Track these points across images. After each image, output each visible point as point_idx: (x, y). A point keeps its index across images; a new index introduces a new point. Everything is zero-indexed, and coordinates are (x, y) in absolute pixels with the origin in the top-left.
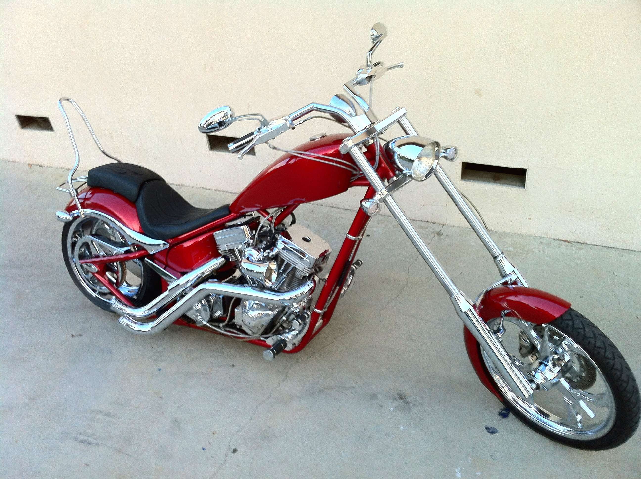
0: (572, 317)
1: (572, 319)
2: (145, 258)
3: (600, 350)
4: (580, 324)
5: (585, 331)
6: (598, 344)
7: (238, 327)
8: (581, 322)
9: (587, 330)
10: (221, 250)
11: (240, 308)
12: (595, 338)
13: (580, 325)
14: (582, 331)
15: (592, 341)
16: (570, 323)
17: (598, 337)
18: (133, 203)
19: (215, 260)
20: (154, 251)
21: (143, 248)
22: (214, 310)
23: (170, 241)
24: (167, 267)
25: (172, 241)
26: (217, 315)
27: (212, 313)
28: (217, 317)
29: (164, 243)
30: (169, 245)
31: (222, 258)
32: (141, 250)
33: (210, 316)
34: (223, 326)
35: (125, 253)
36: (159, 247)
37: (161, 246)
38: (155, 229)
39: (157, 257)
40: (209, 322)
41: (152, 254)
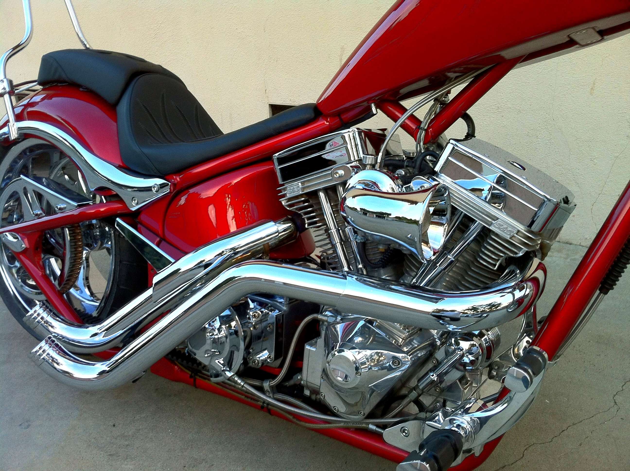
2: (118, 219)
7: (307, 393)
10: (288, 196)
11: (321, 341)
18: (110, 108)
19: (272, 223)
20: (137, 204)
21: (117, 196)
22: (256, 346)
23: (174, 179)
24: (163, 243)
25: (178, 179)
26: (261, 359)
27: (249, 353)
28: (260, 365)
29: (160, 185)
30: (170, 189)
31: (285, 222)
32: (113, 199)
33: (245, 359)
34: (271, 387)
35: (80, 206)
36: (150, 192)
37: (154, 190)
38: (147, 151)
39: (143, 217)
40: (239, 374)
41: (133, 209)
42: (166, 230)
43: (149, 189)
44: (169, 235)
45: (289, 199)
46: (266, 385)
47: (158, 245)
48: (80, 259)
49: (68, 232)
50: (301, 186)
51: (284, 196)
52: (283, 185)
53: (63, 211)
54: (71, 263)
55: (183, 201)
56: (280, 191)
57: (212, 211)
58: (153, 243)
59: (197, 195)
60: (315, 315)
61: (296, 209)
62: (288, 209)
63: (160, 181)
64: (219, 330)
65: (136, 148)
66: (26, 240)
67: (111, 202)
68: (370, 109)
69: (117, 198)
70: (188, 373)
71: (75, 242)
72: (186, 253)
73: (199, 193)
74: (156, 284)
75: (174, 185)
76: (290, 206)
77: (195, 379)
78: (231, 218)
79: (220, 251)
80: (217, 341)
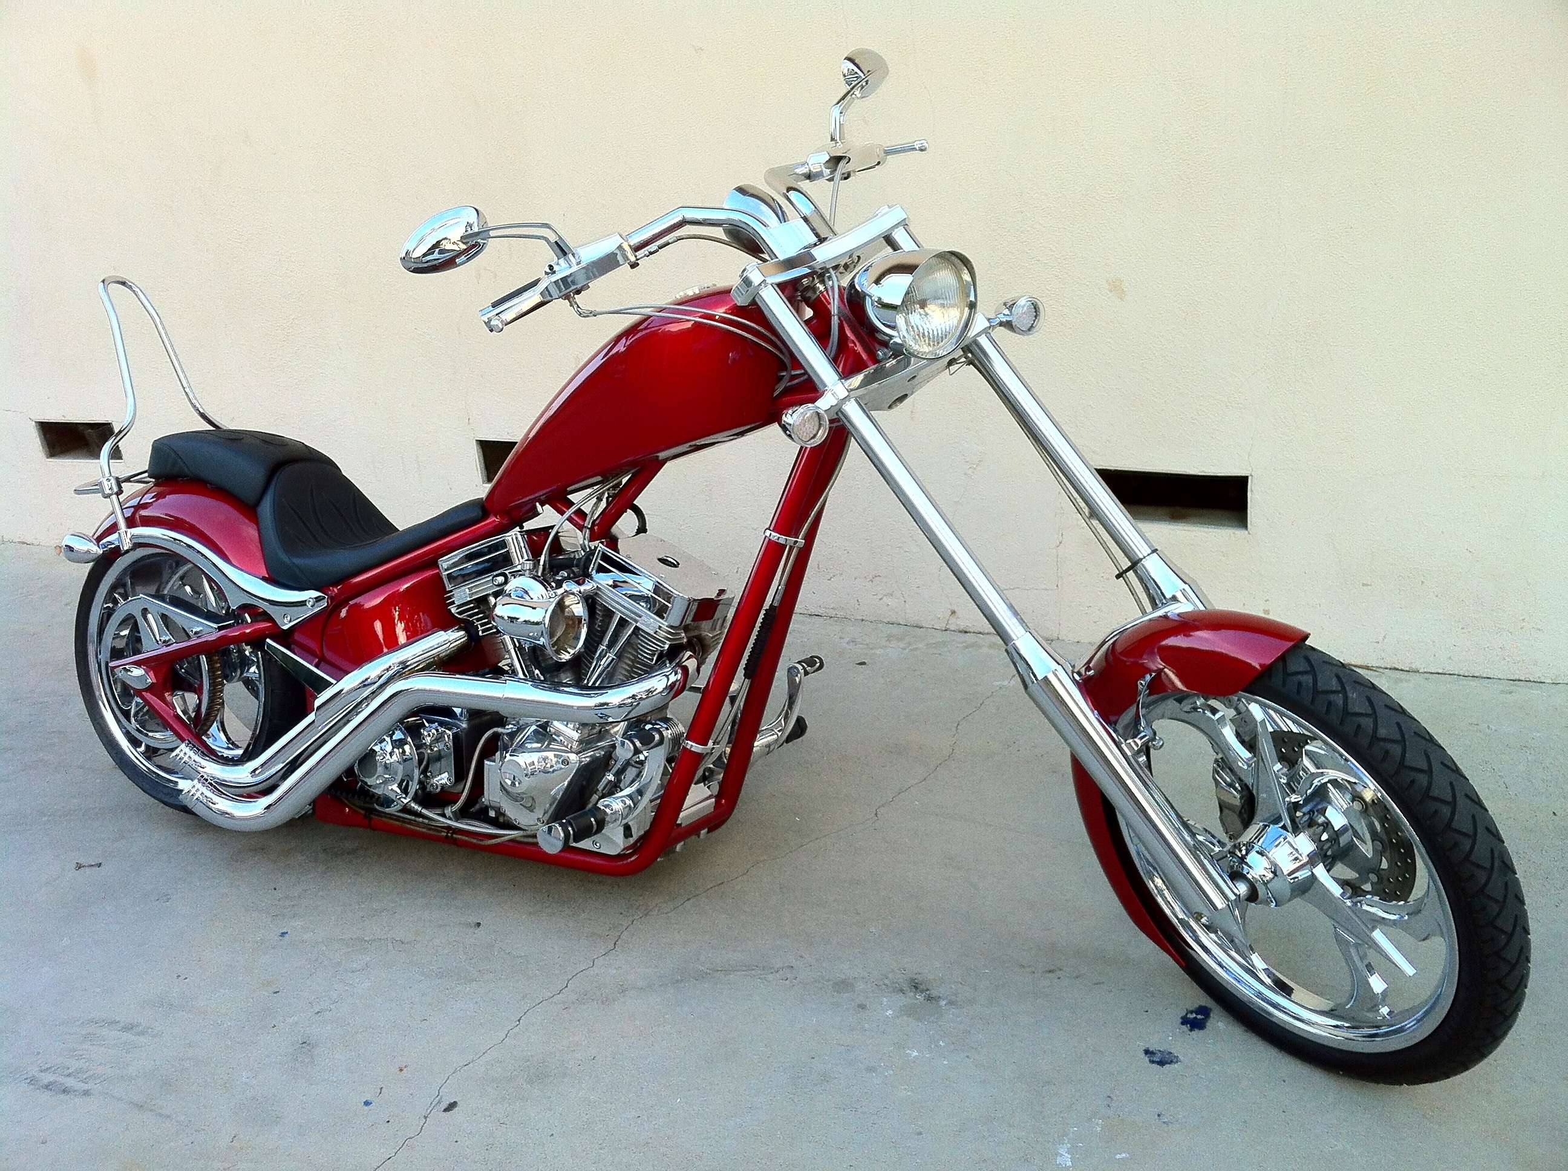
0: (1311, 666)
1: (1312, 671)
2: (268, 640)
3: (1389, 746)
4: (1334, 681)
5: (1346, 698)
6: (1382, 732)
7: (492, 814)
8: (1338, 677)
9: (1353, 695)
10: (457, 603)
11: (498, 756)
12: (1374, 714)
13: (1334, 684)
14: (1339, 699)
15: (1367, 723)
16: (1307, 679)
17: (1382, 712)
18: (249, 510)
19: (442, 633)
20: (290, 621)
21: (265, 613)
22: (433, 768)
23: (330, 590)
24: (322, 664)
25: (336, 590)
26: (440, 782)
27: (426, 777)
28: (439, 789)
29: (316, 598)
30: (328, 602)
31: (459, 630)
32: (259, 618)
33: (420, 782)
34: (454, 813)
35: (220, 629)
36: (305, 607)
37: (309, 605)
38: (297, 561)
39: (297, 636)
40: (415, 799)
41: (285, 627)
42: (325, 651)
43: (303, 603)
44: (328, 654)
45: (459, 606)
46: (448, 811)
47: (317, 666)
48: (220, 691)
49: (205, 659)
50: (468, 592)
51: (453, 603)
52: (451, 591)
53: (200, 635)
54: (209, 697)
55: (343, 613)
56: (450, 598)
57: (378, 626)
58: (311, 663)
59: (359, 606)
60: (495, 729)
61: (468, 616)
62: (459, 616)
63: (315, 594)
64: (391, 754)
65: (284, 557)
66: (151, 673)
67: (257, 621)
68: (535, 507)
69: (266, 617)
70: (360, 814)
71: (214, 672)
72: (347, 673)
73: (362, 604)
74: (319, 708)
75: (331, 598)
76: (460, 613)
77: (371, 819)
78: (401, 630)
79: (387, 666)
80: (389, 766)
